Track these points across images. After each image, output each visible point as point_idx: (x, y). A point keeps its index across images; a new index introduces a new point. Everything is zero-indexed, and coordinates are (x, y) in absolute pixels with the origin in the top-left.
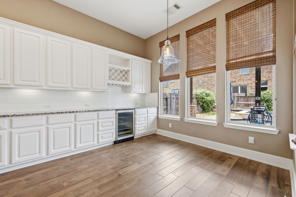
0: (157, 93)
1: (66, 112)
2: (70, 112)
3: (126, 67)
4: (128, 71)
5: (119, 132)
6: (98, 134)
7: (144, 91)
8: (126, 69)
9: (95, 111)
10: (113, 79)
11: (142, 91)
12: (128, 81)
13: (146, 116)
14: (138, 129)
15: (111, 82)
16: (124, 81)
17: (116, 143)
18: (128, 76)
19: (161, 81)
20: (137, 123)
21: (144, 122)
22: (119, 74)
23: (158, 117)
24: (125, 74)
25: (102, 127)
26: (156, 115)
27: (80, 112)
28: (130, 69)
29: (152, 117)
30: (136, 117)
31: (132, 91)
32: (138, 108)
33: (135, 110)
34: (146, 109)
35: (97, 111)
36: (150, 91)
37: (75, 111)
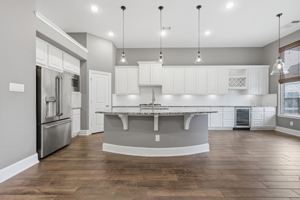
0: (276, 94)
1: (206, 106)
2: (208, 107)
3: (242, 75)
4: (244, 78)
5: (237, 122)
6: (223, 121)
7: (261, 93)
8: (243, 77)
9: (221, 107)
10: (232, 86)
11: (259, 93)
12: (244, 86)
13: (262, 113)
14: (254, 123)
15: (231, 88)
16: (241, 86)
17: (234, 129)
18: (244, 82)
19: (281, 83)
20: (253, 118)
21: (260, 118)
22: (236, 81)
23: (277, 115)
24: (242, 81)
25: (225, 117)
26: (275, 114)
27: (213, 107)
28: (246, 76)
29: (269, 115)
30: (252, 113)
31: (248, 93)
32: (254, 107)
33: (251, 107)
34: (262, 108)
35: (222, 107)
36: (268, 93)
37: (210, 106)
